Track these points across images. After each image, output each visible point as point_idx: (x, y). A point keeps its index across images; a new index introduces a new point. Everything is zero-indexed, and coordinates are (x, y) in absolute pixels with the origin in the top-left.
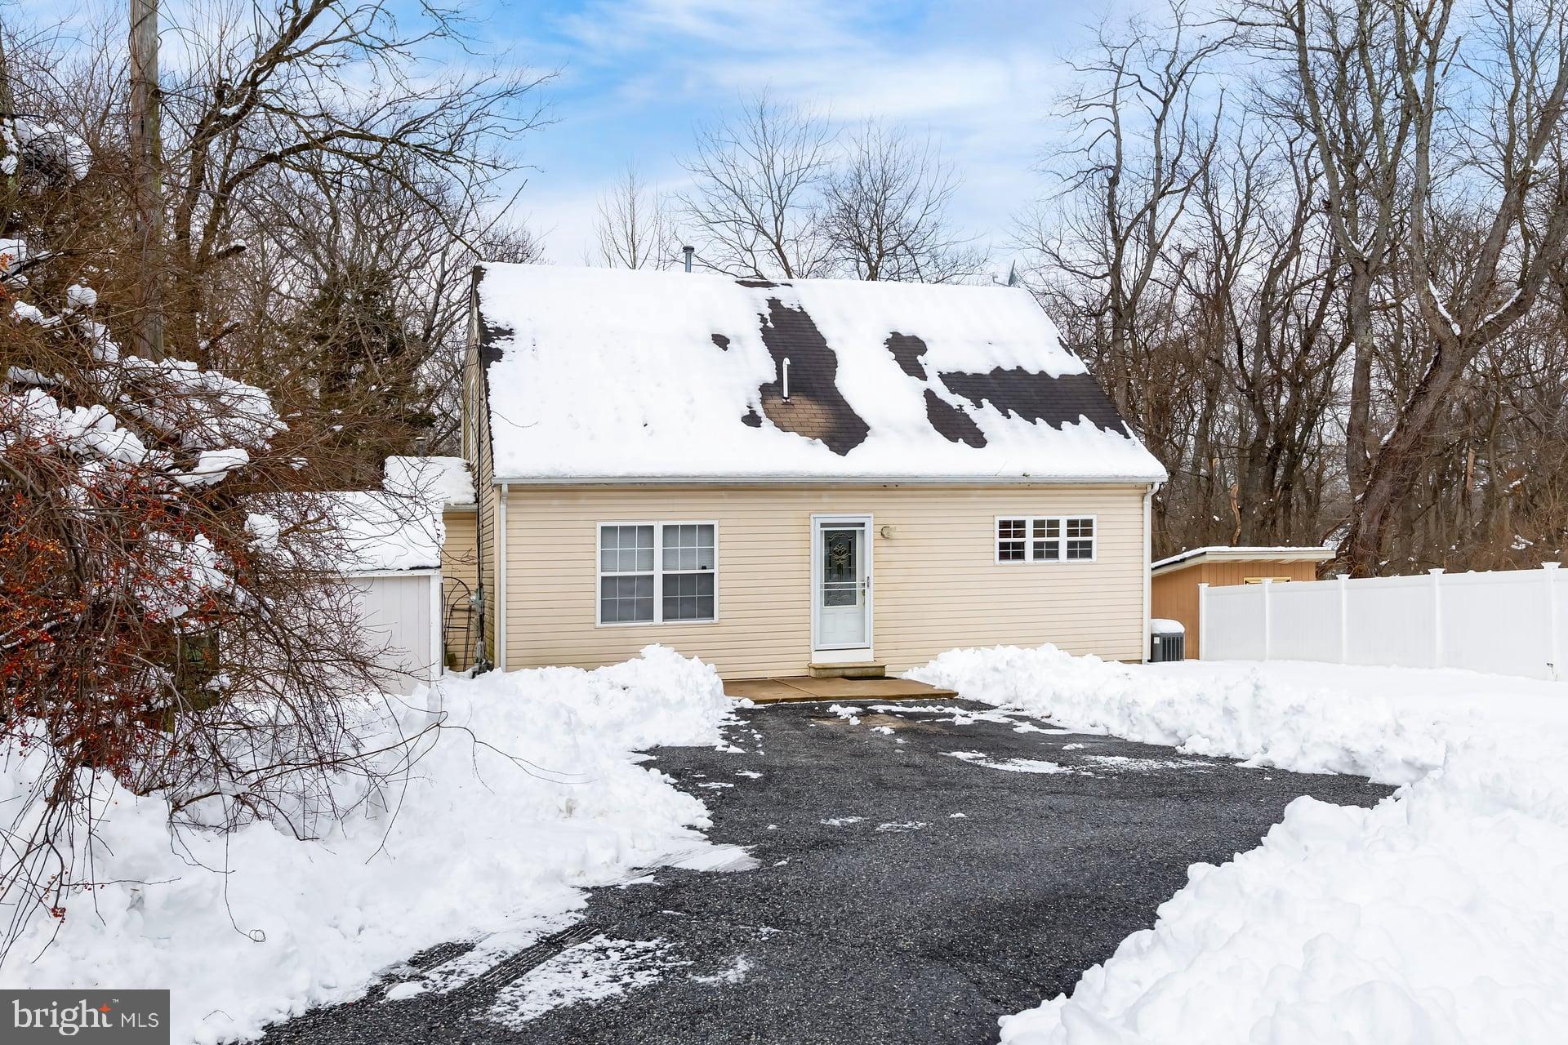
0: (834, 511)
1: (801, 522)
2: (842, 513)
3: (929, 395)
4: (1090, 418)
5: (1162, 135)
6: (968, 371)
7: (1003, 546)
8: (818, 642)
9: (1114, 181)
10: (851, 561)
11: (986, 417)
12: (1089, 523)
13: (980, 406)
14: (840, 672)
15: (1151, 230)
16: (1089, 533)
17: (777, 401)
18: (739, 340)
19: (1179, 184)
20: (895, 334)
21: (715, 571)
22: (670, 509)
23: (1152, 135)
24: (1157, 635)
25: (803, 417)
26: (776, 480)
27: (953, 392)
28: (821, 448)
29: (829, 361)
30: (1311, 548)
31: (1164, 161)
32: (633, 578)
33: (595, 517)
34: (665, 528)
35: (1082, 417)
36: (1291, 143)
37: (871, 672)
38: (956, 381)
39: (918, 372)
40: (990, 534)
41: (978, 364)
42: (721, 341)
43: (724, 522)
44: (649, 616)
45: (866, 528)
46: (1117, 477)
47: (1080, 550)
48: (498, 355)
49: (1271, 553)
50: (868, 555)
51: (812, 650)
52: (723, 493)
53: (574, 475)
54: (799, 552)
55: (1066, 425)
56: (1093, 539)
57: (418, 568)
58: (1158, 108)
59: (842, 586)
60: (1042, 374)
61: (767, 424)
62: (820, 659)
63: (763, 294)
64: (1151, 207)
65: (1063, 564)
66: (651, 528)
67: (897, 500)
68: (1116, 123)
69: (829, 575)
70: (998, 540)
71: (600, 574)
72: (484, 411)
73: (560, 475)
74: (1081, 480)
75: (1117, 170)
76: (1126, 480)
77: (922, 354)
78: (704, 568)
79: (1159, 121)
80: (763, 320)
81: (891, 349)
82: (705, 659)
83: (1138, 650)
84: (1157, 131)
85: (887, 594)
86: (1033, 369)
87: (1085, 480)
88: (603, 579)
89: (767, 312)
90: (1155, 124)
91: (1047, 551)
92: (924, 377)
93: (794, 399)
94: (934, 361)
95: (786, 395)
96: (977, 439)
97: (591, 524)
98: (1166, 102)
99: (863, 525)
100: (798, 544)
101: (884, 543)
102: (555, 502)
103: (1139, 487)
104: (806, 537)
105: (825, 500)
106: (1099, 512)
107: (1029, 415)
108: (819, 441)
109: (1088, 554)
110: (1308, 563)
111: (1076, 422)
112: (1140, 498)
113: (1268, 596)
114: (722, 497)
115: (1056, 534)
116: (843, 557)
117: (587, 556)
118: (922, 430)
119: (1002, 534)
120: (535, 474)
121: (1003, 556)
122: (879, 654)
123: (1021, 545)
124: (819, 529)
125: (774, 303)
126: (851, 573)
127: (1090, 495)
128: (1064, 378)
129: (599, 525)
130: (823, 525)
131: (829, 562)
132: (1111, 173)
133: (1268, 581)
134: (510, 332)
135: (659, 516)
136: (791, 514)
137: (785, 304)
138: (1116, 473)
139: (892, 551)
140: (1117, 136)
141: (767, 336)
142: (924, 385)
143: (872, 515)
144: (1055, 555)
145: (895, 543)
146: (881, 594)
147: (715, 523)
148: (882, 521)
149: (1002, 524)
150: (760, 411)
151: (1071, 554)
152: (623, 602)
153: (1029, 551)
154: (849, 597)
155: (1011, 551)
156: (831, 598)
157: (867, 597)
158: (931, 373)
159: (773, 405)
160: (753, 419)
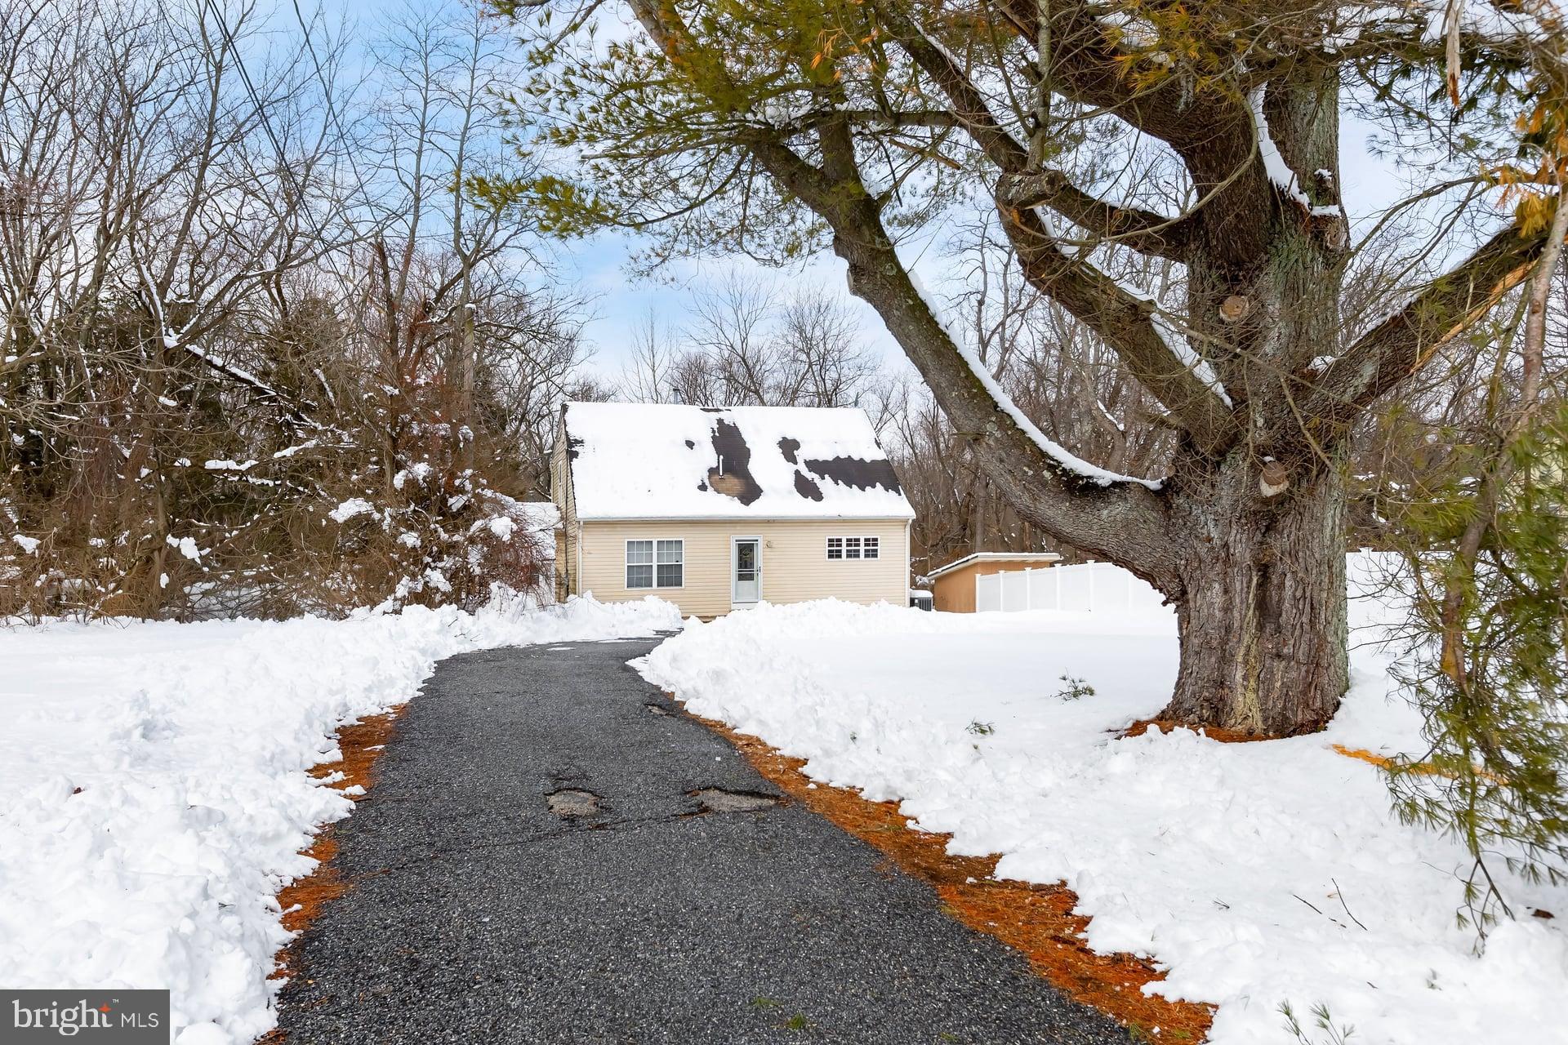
0: (743, 534)
1: (726, 539)
2: (747, 536)
3: (797, 473)
4: (882, 485)
6: (821, 459)
7: (830, 552)
8: (734, 599)
9: (981, 303)
10: (752, 559)
11: (826, 485)
12: (876, 540)
13: (823, 478)
15: (1003, 341)
16: (876, 545)
17: (717, 477)
18: (699, 443)
20: (784, 438)
21: (683, 563)
22: (661, 533)
24: (916, 598)
25: (729, 485)
26: (713, 519)
27: (810, 471)
28: (737, 501)
29: (746, 454)
30: (1045, 554)
31: (1011, 293)
32: (643, 566)
33: (624, 538)
34: (659, 542)
35: (878, 484)
38: (812, 465)
39: (792, 459)
40: (824, 546)
41: (826, 454)
42: (690, 444)
43: (687, 540)
44: (650, 585)
45: (758, 543)
46: (891, 516)
47: (872, 554)
48: (576, 454)
49: (1019, 556)
50: (760, 557)
51: (731, 603)
52: (687, 525)
53: (614, 517)
54: (724, 554)
55: (868, 489)
56: (878, 548)
59: (747, 572)
60: (862, 460)
61: (710, 489)
62: (735, 607)
63: (715, 416)
64: (1003, 324)
65: (862, 561)
66: (652, 542)
67: (775, 528)
68: (983, 263)
69: (740, 566)
70: (828, 549)
71: (626, 564)
72: (570, 484)
73: (607, 516)
74: (870, 518)
75: (984, 294)
76: (894, 517)
77: (797, 450)
78: (678, 562)
80: (714, 432)
81: (780, 446)
82: (673, 602)
85: (770, 576)
86: (856, 457)
87: (872, 518)
88: (628, 566)
89: (716, 426)
91: (853, 554)
92: (796, 463)
93: (726, 476)
94: (802, 454)
95: (721, 474)
96: (818, 496)
97: (622, 540)
99: (757, 541)
100: (724, 550)
101: (768, 550)
102: (605, 529)
103: (903, 521)
104: (728, 546)
105: (739, 528)
106: (882, 534)
107: (849, 483)
108: (736, 498)
109: (876, 556)
110: (1045, 563)
111: (874, 487)
112: (902, 528)
113: (1002, 580)
114: (687, 527)
115: (858, 545)
116: (748, 557)
117: (620, 556)
118: (790, 492)
119: (830, 546)
121: (830, 556)
123: (840, 551)
124: (735, 543)
125: (720, 421)
126: (752, 565)
127: (876, 526)
128: (873, 462)
129: (626, 541)
130: (737, 541)
131: (740, 559)
132: (979, 297)
134: (582, 442)
135: (655, 536)
136: (721, 536)
137: (726, 422)
138: (891, 514)
139: (773, 554)
140: (984, 272)
141: (715, 441)
142: (795, 467)
143: (762, 536)
144: (858, 556)
145: (774, 550)
146: (766, 576)
147: (683, 540)
148: (767, 539)
149: (830, 540)
150: (707, 483)
151: (867, 556)
152: (638, 578)
153: (844, 554)
154: (750, 577)
155: (834, 554)
156: (741, 577)
157: (760, 578)
158: (800, 460)
159: (714, 480)
160: (703, 487)
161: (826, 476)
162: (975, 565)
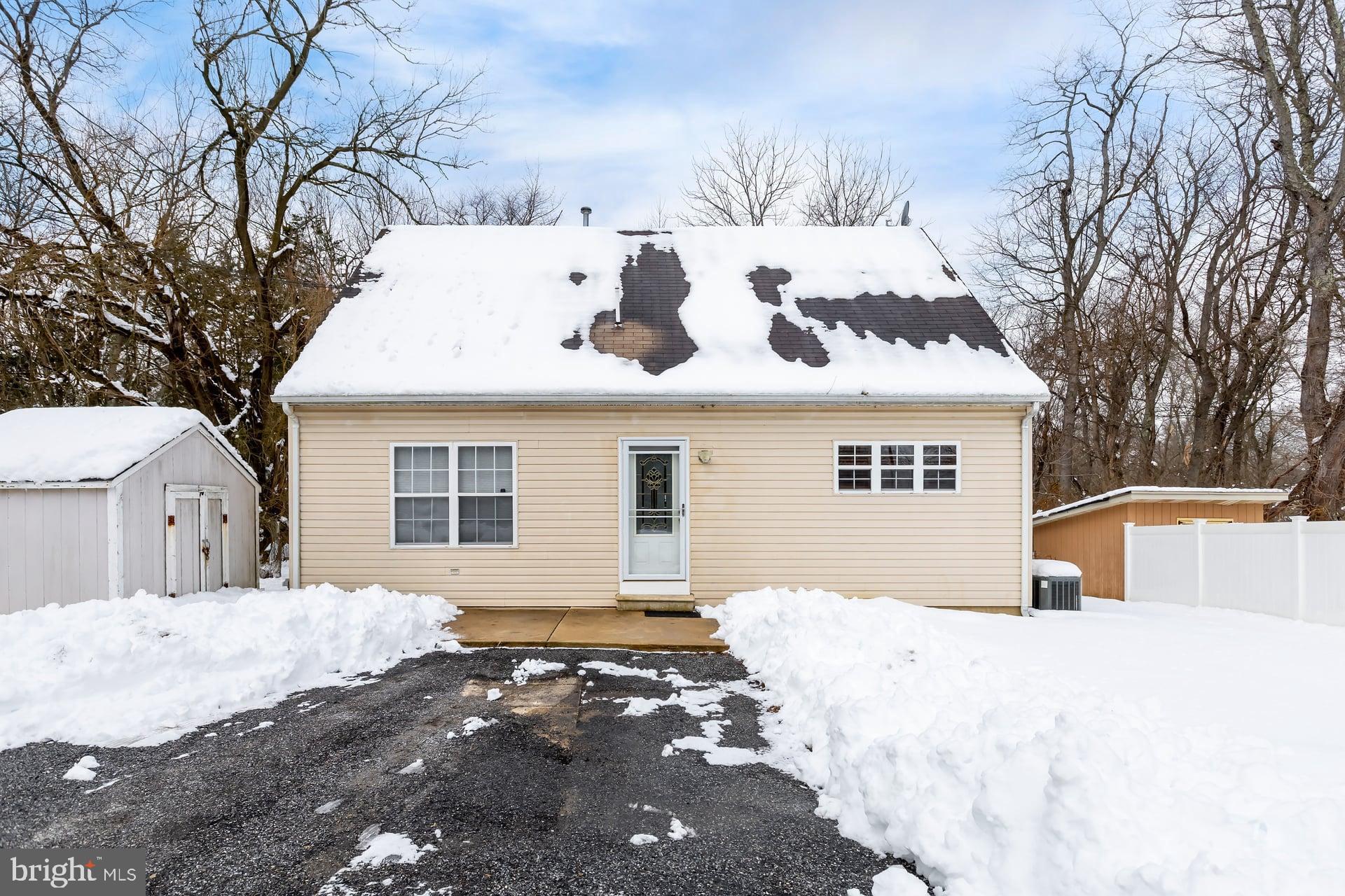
0: (643, 434)
1: (607, 444)
2: (654, 436)
3: (779, 320)
4: (962, 337)
5: (1110, 145)
6: (830, 296)
7: (842, 474)
8: (627, 570)
9: (1066, 192)
10: (666, 487)
11: (839, 339)
12: (951, 449)
13: (832, 327)
14: (644, 606)
15: (1099, 228)
16: (952, 461)
17: (609, 327)
18: (597, 276)
19: (1128, 188)
20: (761, 267)
21: (514, 494)
22: (466, 429)
23: (1100, 147)
24: (1045, 579)
25: (629, 340)
26: (569, 399)
27: (805, 315)
28: (636, 365)
29: (681, 291)
30: (1258, 490)
31: (1111, 168)
32: (429, 499)
34: (461, 449)
35: (953, 337)
36: (1236, 129)
37: (680, 607)
38: (814, 306)
40: (829, 461)
42: (577, 278)
43: (522, 444)
44: (445, 539)
45: (681, 452)
46: (982, 395)
47: (942, 480)
48: (356, 293)
49: (1209, 494)
50: (684, 481)
51: (621, 580)
52: (522, 414)
53: (352, 393)
54: (605, 476)
55: (931, 344)
56: (957, 467)
57: (89, 480)
58: (1105, 122)
59: (657, 513)
60: (916, 299)
61: (587, 345)
62: (628, 590)
63: (640, 240)
64: (1100, 209)
65: (918, 496)
66: (446, 449)
67: (717, 422)
68: (1069, 145)
69: (641, 502)
70: (837, 467)
71: (393, 495)
73: (336, 394)
74: (936, 399)
75: (1069, 182)
76: (994, 399)
77: (784, 284)
78: (503, 491)
79: (1106, 133)
80: (630, 259)
81: (751, 280)
83: (1016, 595)
84: (1105, 143)
85: (704, 523)
86: (904, 292)
87: (941, 400)
88: (397, 499)
89: (637, 254)
90: (1102, 137)
91: (897, 480)
92: (778, 302)
93: (628, 324)
94: (789, 292)
95: (618, 320)
96: (818, 358)
97: (383, 445)
98: (1112, 116)
99: (677, 448)
100: (605, 468)
101: (703, 468)
102: (349, 422)
103: (1019, 409)
104: (612, 460)
105: (635, 422)
106: (965, 437)
107: (888, 335)
108: (636, 361)
109: (951, 485)
110: (1254, 505)
111: (944, 341)
112: (1016, 422)
113: (1200, 537)
114: (521, 418)
115: (910, 461)
116: (658, 482)
117: (381, 476)
118: (758, 350)
119: (842, 461)
120: (311, 392)
121: (844, 485)
122: (696, 586)
123: (867, 473)
124: (627, 452)
125: (647, 247)
126: (668, 504)
127: (953, 418)
128: (940, 301)
129: (392, 446)
130: (631, 448)
131: (641, 486)
132: (1064, 186)
133: (1201, 522)
134: (382, 276)
135: (454, 435)
136: (597, 437)
137: (659, 248)
138: (981, 391)
139: (712, 477)
140: (1070, 155)
141: (627, 275)
142: (776, 310)
143: (687, 438)
144: (910, 485)
145: (715, 469)
146: (698, 523)
147: (514, 445)
148: (699, 445)
149: (843, 450)
150: (585, 334)
151: (929, 485)
152: (416, 523)
153: (876, 479)
154: (665, 525)
155: (854, 480)
156: (643, 525)
157: (684, 525)
158: (788, 300)
159: (602, 333)
160: (573, 343)
161: (868, 333)
162: (1123, 507)
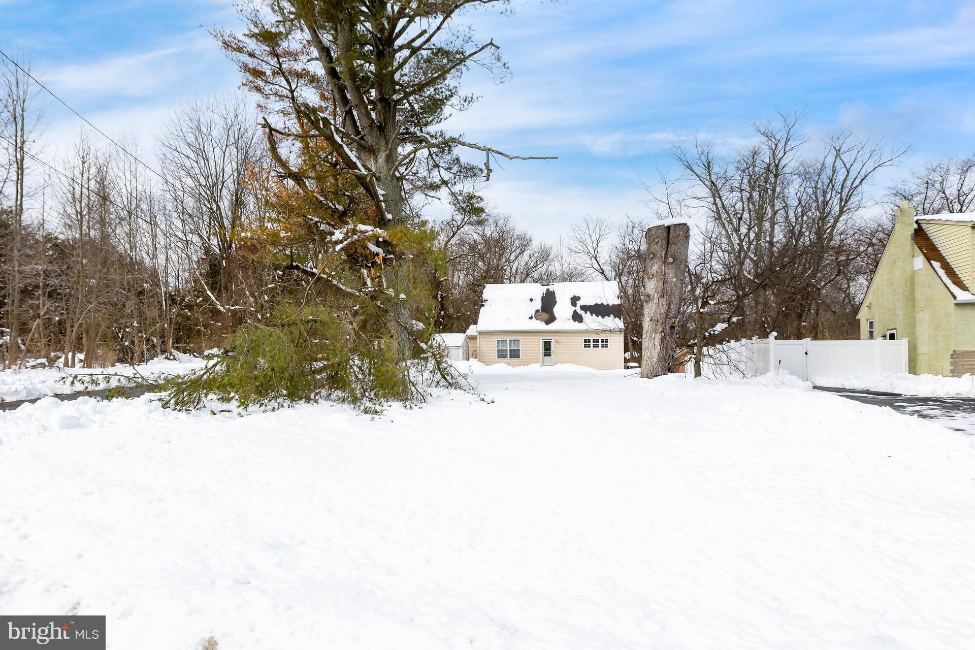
0: (545, 337)
1: (538, 340)
2: (547, 338)
3: (575, 311)
4: (614, 315)
6: (588, 305)
7: (585, 345)
10: (550, 348)
11: (587, 317)
12: (607, 339)
13: (586, 313)
16: (607, 342)
18: (535, 300)
20: (574, 296)
21: (520, 349)
22: (512, 337)
25: (543, 317)
26: (530, 331)
27: (581, 310)
32: (504, 350)
33: (495, 339)
34: (511, 340)
35: (611, 315)
38: (583, 307)
39: (574, 305)
40: (582, 342)
41: (592, 303)
42: (531, 300)
43: (522, 339)
44: (506, 358)
45: (552, 341)
46: (615, 328)
50: (553, 346)
54: (538, 345)
55: (600, 316)
59: (548, 353)
60: (608, 305)
61: (534, 318)
63: (547, 287)
65: (600, 350)
66: (507, 340)
67: (560, 335)
69: (545, 351)
71: (496, 349)
74: (604, 330)
76: (617, 329)
77: (578, 301)
78: (518, 348)
80: (543, 294)
81: (571, 300)
86: (605, 303)
88: (498, 350)
89: (545, 292)
92: (576, 306)
93: (542, 312)
94: (579, 303)
95: (540, 311)
96: (582, 321)
101: (556, 344)
102: (489, 335)
104: (539, 342)
105: (543, 335)
106: (609, 337)
108: (544, 322)
109: (606, 347)
111: (609, 316)
112: (620, 333)
114: (523, 334)
115: (599, 342)
116: (548, 347)
117: (495, 345)
118: (569, 320)
119: (585, 342)
120: (486, 330)
125: (548, 290)
127: (608, 333)
128: (613, 305)
130: (543, 340)
131: (545, 348)
134: (487, 301)
135: (509, 338)
136: (536, 337)
137: (550, 290)
139: (559, 346)
141: (543, 298)
142: (574, 308)
143: (554, 338)
144: (598, 347)
145: (560, 344)
146: (556, 354)
147: (520, 339)
148: (556, 339)
149: (585, 340)
150: (533, 316)
151: (602, 347)
152: (501, 355)
153: (591, 346)
154: (549, 355)
155: (587, 346)
156: (545, 355)
157: (553, 355)
158: (578, 306)
159: (537, 315)
160: (531, 318)
161: (588, 312)
